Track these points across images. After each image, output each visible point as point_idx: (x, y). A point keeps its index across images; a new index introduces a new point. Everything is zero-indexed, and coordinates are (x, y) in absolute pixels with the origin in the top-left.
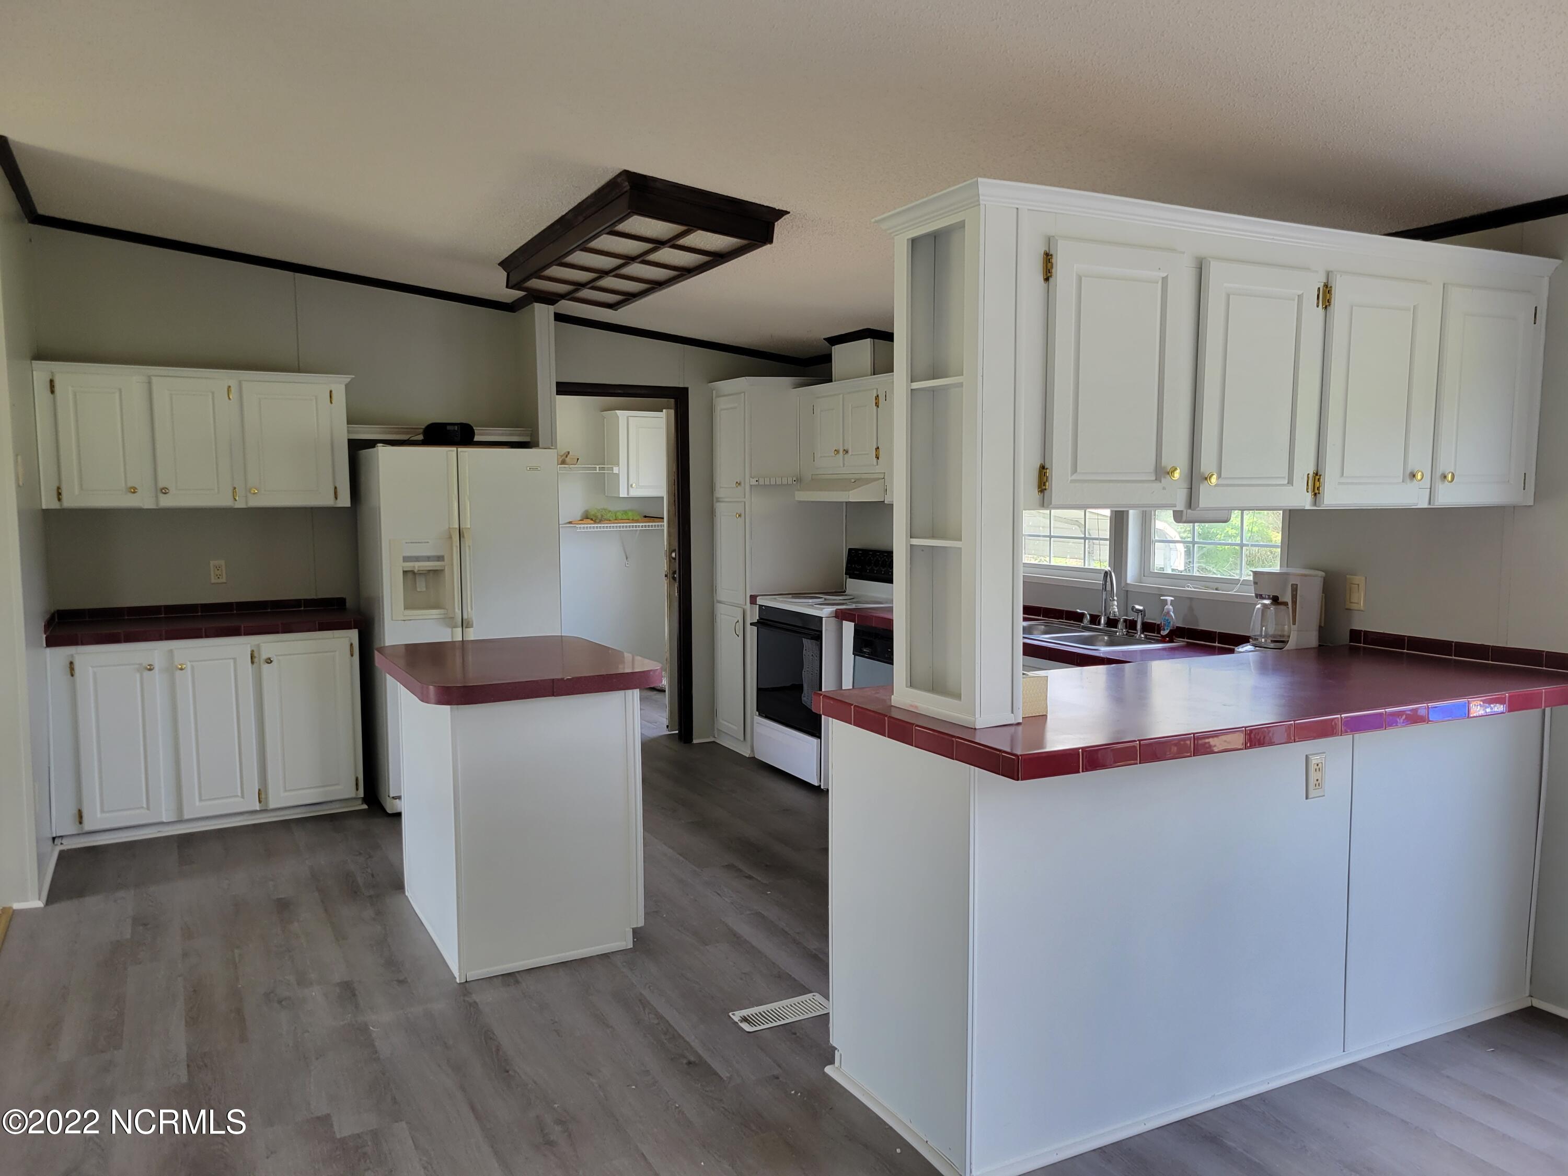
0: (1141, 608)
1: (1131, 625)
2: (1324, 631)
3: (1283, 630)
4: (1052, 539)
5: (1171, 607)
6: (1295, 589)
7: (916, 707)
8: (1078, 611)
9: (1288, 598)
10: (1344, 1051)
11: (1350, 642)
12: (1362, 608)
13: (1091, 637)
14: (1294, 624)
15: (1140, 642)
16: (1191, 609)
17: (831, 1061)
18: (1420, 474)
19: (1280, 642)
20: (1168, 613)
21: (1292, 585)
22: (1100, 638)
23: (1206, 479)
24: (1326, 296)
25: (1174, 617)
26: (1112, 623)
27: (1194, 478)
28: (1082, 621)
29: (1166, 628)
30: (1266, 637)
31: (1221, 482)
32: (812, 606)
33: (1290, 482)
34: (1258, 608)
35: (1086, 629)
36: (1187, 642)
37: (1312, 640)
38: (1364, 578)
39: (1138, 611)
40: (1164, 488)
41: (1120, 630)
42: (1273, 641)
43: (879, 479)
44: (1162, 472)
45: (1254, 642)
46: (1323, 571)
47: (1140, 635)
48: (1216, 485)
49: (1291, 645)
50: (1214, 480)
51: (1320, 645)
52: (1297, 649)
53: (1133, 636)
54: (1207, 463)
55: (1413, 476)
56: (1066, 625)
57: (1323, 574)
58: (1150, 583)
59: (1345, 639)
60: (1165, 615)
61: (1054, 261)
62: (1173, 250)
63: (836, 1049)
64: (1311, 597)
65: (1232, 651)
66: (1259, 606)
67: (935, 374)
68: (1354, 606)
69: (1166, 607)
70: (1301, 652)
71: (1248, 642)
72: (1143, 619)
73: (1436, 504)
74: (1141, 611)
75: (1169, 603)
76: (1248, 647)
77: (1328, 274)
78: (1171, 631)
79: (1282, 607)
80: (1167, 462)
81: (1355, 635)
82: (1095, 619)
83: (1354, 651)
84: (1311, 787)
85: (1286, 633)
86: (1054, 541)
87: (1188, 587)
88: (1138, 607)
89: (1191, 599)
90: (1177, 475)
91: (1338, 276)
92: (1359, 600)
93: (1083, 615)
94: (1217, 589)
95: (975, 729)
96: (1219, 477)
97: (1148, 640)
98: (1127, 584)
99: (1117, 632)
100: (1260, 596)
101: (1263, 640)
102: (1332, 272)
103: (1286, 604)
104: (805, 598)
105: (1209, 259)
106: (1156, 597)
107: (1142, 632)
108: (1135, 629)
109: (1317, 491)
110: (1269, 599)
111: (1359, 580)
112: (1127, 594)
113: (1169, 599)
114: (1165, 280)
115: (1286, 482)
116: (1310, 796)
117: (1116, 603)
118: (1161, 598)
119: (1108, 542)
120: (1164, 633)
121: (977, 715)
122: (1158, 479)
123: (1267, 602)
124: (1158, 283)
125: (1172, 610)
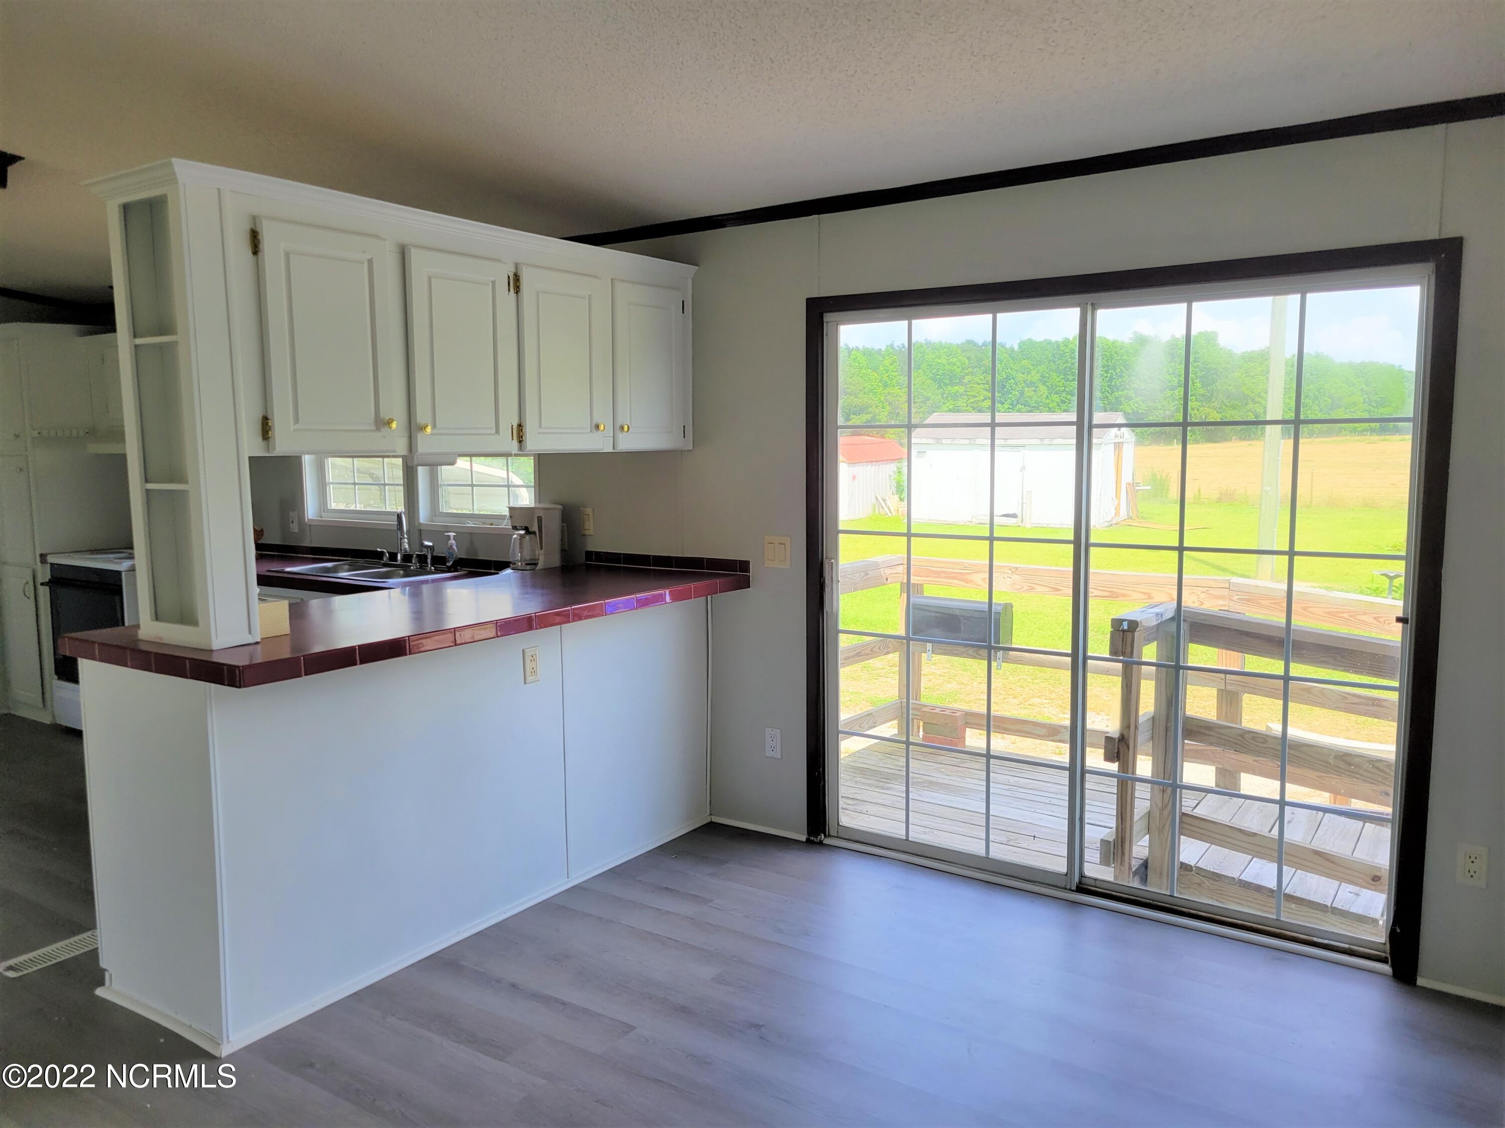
0: (430, 544)
1: (422, 559)
2: (566, 553)
3: (535, 555)
4: (356, 486)
5: (454, 542)
6: (540, 520)
7: (160, 638)
8: (379, 550)
9: (535, 528)
10: (568, 878)
11: (586, 561)
12: (592, 534)
13: (388, 572)
14: (541, 549)
15: (431, 573)
16: (472, 543)
17: (101, 983)
18: (602, 425)
19: (532, 564)
20: (451, 546)
21: (538, 517)
22: (398, 572)
23: (422, 429)
24: (516, 282)
25: (455, 547)
26: (407, 558)
27: (412, 428)
28: (382, 560)
29: (450, 560)
30: (521, 561)
31: (435, 431)
32: (110, 561)
33: (497, 432)
34: (515, 538)
35: (385, 565)
36: (469, 571)
37: (556, 561)
38: (591, 510)
39: (427, 547)
40: (384, 437)
41: (414, 566)
42: (527, 564)
44: (382, 423)
45: (514, 566)
46: (561, 505)
47: (430, 568)
48: (432, 434)
49: (539, 567)
50: (429, 430)
51: (562, 565)
52: (545, 569)
53: (425, 569)
54: (422, 415)
55: (597, 427)
56: (368, 564)
57: (561, 507)
58: (440, 522)
59: (582, 559)
60: (449, 549)
61: (260, 237)
62: (377, 237)
63: (106, 970)
64: (553, 526)
65: (498, 574)
66: (515, 536)
67: (162, 332)
68: (587, 533)
69: (450, 542)
70: (549, 571)
71: (509, 567)
72: (432, 554)
73: (618, 449)
74: (430, 546)
75: (452, 538)
76: (509, 571)
77: (517, 265)
78: (454, 562)
79: (532, 536)
80: (385, 414)
81: (589, 554)
82: (393, 556)
83: (589, 568)
84: (528, 673)
85: (537, 557)
86: (359, 489)
87: (468, 523)
88: (427, 543)
89: (471, 534)
90: (394, 425)
91: (524, 268)
92: (590, 527)
93: (382, 553)
94: (491, 525)
95: (212, 651)
96: (434, 427)
97: (438, 571)
98: (420, 524)
99: (410, 566)
100: (515, 528)
101: (520, 564)
102: (519, 264)
103: (534, 533)
104: (106, 553)
105: (410, 247)
106: (439, 534)
107: (432, 565)
108: (427, 563)
109: (521, 439)
110: (522, 529)
111: (589, 511)
112: (419, 533)
113: (452, 534)
114: (370, 261)
115: (494, 431)
116: (528, 682)
117: (406, 540)
118: (446, 534)
119: (401, 488)
120: (449, 564)
121: (213, 638)
122: (378, 429)
123: (522, 532)
124: (363, 263)
125: (455, 544)
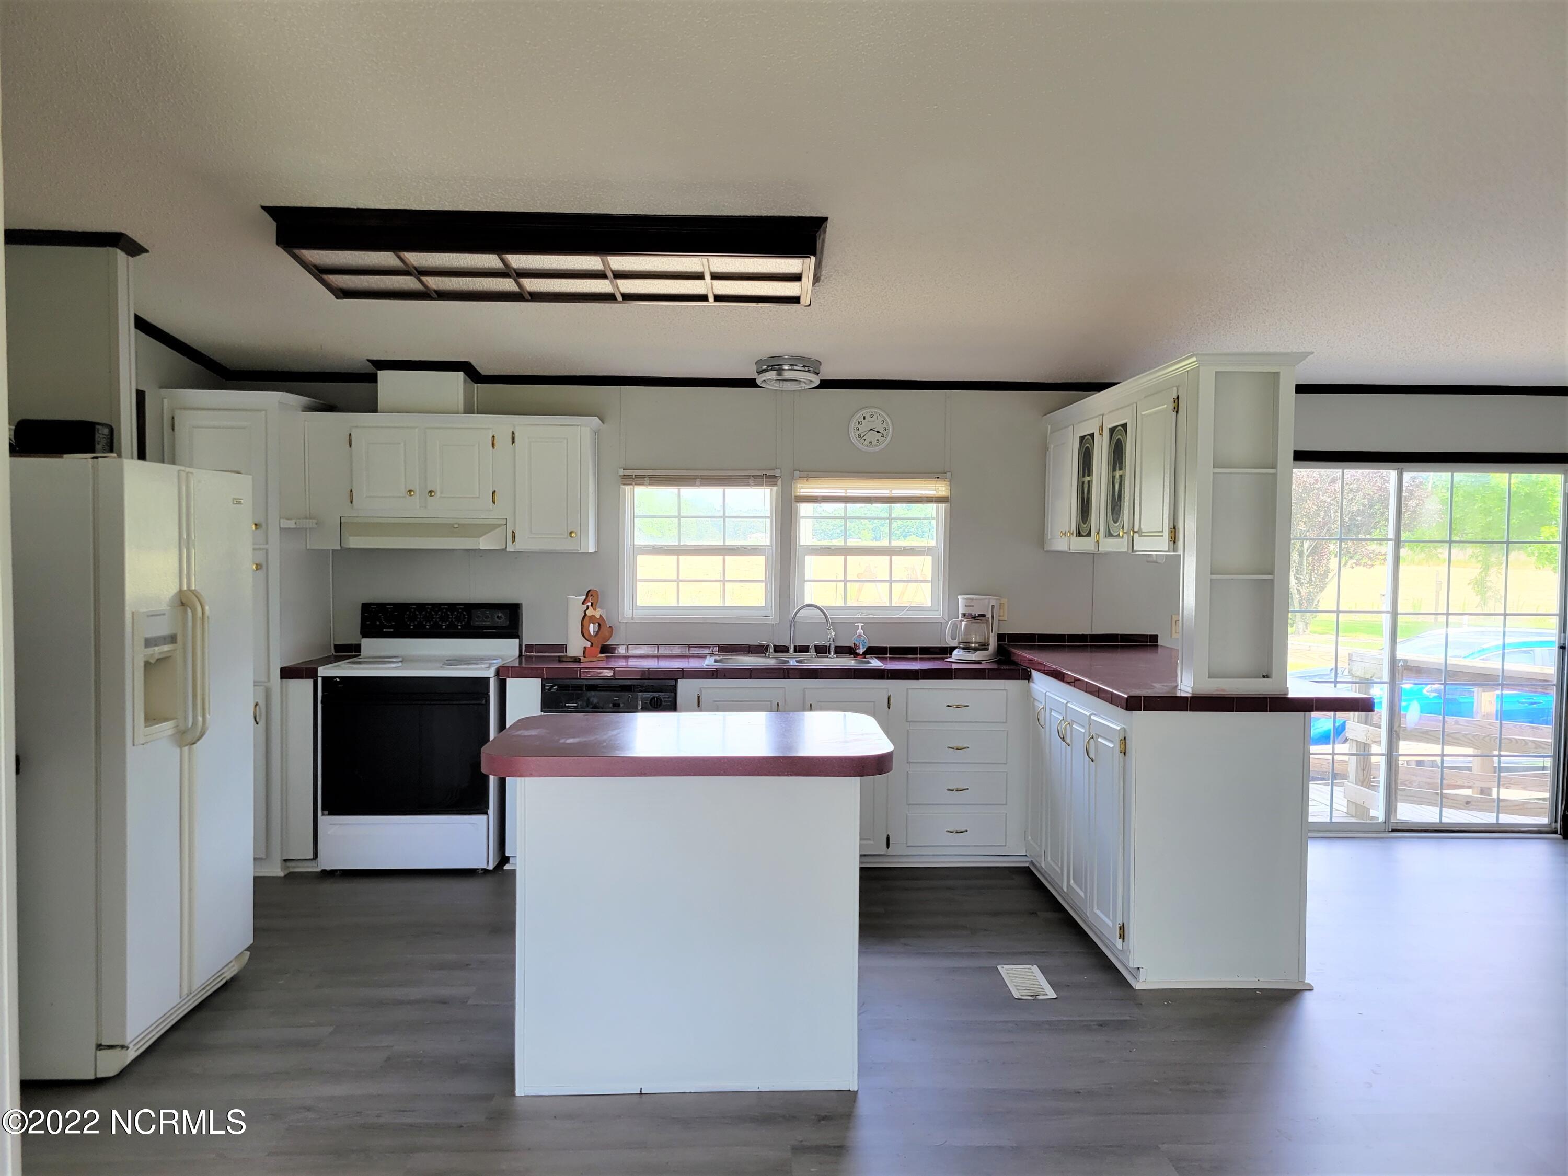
5: (862, 631)
9: (989, 615)
12: (1006, 619)
14: (992, 632)
20: (860, 636)
43: (500, 525)
49: (991, 647)
60: (858, 638)
64: (996, 614)
68: (1001, 618)
69: (858, 631)
75: (860, 627)
81: (1001, 636)
92: (1004, 614)
103: (988, 619)
111: (1004, 601)
113: (860, 625)
120: (860, 652)
